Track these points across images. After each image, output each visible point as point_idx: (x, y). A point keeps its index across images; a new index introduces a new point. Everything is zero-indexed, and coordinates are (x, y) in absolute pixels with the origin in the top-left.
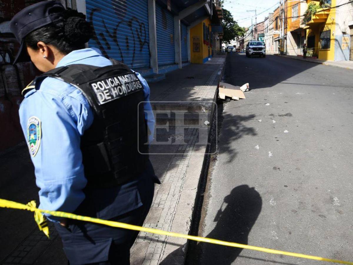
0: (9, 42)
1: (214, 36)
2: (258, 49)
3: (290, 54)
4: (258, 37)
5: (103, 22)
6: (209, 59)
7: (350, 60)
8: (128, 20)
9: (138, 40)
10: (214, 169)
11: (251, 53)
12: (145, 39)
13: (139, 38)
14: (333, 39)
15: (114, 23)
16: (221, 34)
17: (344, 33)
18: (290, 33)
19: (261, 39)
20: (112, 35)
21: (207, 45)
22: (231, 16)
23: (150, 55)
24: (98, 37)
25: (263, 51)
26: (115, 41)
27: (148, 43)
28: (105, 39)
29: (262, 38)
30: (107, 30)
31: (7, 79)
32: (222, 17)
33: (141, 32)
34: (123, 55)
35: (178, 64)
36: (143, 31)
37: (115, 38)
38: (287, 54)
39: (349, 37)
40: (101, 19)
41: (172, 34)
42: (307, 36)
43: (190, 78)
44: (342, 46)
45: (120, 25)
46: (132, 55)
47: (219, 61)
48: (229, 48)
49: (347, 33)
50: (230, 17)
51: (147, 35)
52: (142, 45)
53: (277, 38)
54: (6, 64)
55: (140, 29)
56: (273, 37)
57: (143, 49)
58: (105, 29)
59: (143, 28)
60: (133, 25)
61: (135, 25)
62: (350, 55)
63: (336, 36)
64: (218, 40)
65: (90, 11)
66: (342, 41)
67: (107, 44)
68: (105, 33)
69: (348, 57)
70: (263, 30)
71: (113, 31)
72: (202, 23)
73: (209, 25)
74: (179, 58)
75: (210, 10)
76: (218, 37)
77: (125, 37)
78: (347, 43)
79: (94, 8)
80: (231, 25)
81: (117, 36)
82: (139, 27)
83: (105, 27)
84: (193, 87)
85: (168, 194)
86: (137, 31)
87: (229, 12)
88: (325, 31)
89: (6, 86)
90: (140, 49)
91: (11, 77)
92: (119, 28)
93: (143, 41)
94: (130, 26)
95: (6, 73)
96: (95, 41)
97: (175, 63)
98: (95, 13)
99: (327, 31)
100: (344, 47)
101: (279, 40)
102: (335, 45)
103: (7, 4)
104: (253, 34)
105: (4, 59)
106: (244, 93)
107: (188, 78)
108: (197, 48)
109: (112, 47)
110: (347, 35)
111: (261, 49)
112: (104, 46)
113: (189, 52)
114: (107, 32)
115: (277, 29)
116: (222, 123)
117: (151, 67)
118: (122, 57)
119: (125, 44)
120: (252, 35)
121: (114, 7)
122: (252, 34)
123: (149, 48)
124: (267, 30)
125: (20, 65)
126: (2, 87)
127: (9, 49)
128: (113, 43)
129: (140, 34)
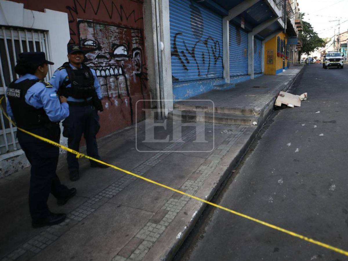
0: (122, 60)
1: (291, 48)
2: (335, 60)
4: (340, 47)
5: (184, 42)
6: (284, 70)
8: (205, 39)
9: (213, 55)
10: (249, 156)
11: (327, 64)
12: (219, 54)
13: (214, 53)
15: (192, 43)
16: (299, 46)
19: (343, 49)
20: (191, 52)
21: (281, 57)
22: (312, 28)
23: (223, 67)
24: (180, 54)
25: (340, 62)
26: (194, 57)
27: (222, 58)
28: (184, 56)
29: (345, 48)
30: (187, 48)
31: (120, 84)
32: (302, 29)
33: (215, 48)
34: (200, 68)
35: (250, 75)
36: (217, 48)
37: (193, 54)
40: (182, 41)
41: (245, 48)
43: (257, 87)
45: (198, 44)
46: (208, 68)
47: (293, 72)
50: (310, 29)
51: (221, 51)
52: (216, 59)
54: (120, 75)
55: (215, 46)
57: (217, 63)
58: (185, 48)
59: (217, 45)
60: (208, 43)
61: (211, 43)
64: (296, 52)
65: (174, 35)
67: (187, 59)
68: (185, 51)
70: (346, 40)
71: (191, 49)
72: (277, 37)
73: (285, 38)
74: (251, 70)
75: (284, 24)
76: (296, 49)
77: (202, 53)
79: (177, 32)
80: (310, 36)
81: (195, 52)
82: (214, 44)
83: (185, 46)
85: (208, 166)
86: (212, 48)
87: (309, 24)
89: (119, 89)
90: (214, 63)
91: (122, 84)
92: (196, 47)
93: (217, 55)
94: (206, 44)
95: (119, 81)
96: (177, 58)
97: (247, 75)
98: (178, 36)
103: (121, 35)
104: (336, 44)
105: (118, 72)
106: (301, 102)
107: (255, 87)
108: (270, 60)
109: (190, 62)
111: (339, 60)
112: (184, 61)
113: (263, 64)
114: (187, 50)
116: (270, 125)
117: (224, 77)
118: (198, 69)
119: (202, 59)
120: (334, 46)
121: (193, 30)
122: (334, 44)
123: (222, 62)
125: (128, 75)
126: (117, 90)
127: (122, 65)
128: (192, 58)
129: (214, 50)
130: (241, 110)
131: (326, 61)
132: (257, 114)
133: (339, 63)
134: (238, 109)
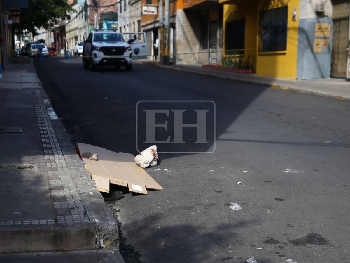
1: (3, 17)
2: (114, 50)
3: (184, 63)
4: (101, 20)
7: (332, 77)
11: (98, 60)
14: (293, 29)
16: (14, 13)
17: (320, 14)
18: (183, 13)
19: (109, 26)
25: (126, 55)
29: (112, 22)
38: (178, 63)
39: (329, 23)
42: (225, 19)
44: (315, 44)
47: (25, 79)
48: (34, 47)
49: (326, 14)
53: (151, 24)
56: (139, 22)
62: (332, 65)
63: (303, 21)
66: (314, 32)
69: (327, 69)
70: (113, 5)
76: (9, 19)
78: (325, 38)
84: (21, 162)
88: (273, 10)
99: (278, 9)
100: (320, 47)
101: (155, 31)
102: (299, 41)
104: (89, 13)
106: (149, 173)
110: (326, 18)
115: (151, 3)
120: (86, 17)
122: (87, 12)
124: (123, 5)
130: (52, 234)
131: (95, 52)
132: (109, 243)
133: (123, 59)
134: (38, 232)
